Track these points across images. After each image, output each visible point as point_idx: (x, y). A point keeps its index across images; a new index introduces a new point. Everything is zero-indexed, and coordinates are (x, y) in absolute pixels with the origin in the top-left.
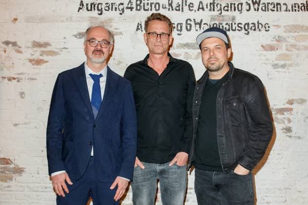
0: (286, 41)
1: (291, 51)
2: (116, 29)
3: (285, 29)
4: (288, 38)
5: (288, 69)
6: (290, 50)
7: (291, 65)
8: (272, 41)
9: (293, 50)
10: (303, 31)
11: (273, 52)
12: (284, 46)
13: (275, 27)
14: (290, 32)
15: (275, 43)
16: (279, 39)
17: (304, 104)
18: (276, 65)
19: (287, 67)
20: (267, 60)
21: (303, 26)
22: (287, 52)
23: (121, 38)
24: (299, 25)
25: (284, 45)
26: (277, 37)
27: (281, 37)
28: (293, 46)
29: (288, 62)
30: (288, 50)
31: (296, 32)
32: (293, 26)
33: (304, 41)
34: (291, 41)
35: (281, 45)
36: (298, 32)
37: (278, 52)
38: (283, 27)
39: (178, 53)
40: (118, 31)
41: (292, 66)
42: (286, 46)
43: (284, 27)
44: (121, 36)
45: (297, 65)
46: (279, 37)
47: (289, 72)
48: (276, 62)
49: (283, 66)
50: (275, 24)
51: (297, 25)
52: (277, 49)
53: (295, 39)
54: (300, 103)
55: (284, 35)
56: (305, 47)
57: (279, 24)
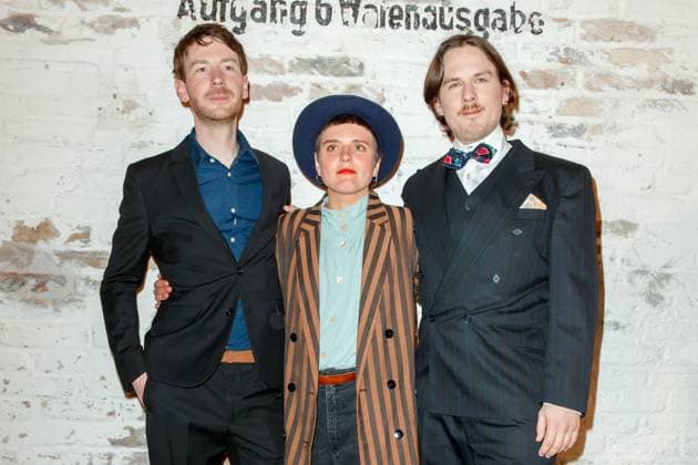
0: (587, 63)
1: (599, 90)
2: (122, 10)
3: (584, 32)
4: (592, 54)
5: (590, 140)
6: (595, 86)
7: (597, 130)
8: (549, 60)
9: (605, 87)
10: (631, 37)
11: (550, 92)
12: (580, 78)
13: (556, 24)
14: (597, 38)
15: (556, 66)
16: (569, 58)
17: (630, 235)
18: (559, 127)
19: (587, 133)
20: (535, 112)
21: (631, 25)
22: (587, 93)
23: (134, 36)
24: (622, 22)
25: (580, 74)
26: (562, 53)
27: (574, 51)
28: (606, 77)
29: (589, 121)
30: (589, 87)
31: (612, 39)
32: (606, 22)
33: (633, 65)
34: (601, 64)
35: (572, 74)
36: (619, 41)
37: (565, 93)
38: (577, 25)
39: (292, 85)
40: (124, 15)
41: (602, 133)
42: (586, 76)
43: (583, 24)
44: (134, 30)
45: (614, 128)
46: (567, 50)
47: (592, 149)
48: (558, 120)
49: (578, 131)
50: (558, 15)
51: (615, 21)
52: (562, 84)
53: (610, 59)
54: (618, 232)
55: (583, 46)
56: (636, 82)
57: (569, 17)
